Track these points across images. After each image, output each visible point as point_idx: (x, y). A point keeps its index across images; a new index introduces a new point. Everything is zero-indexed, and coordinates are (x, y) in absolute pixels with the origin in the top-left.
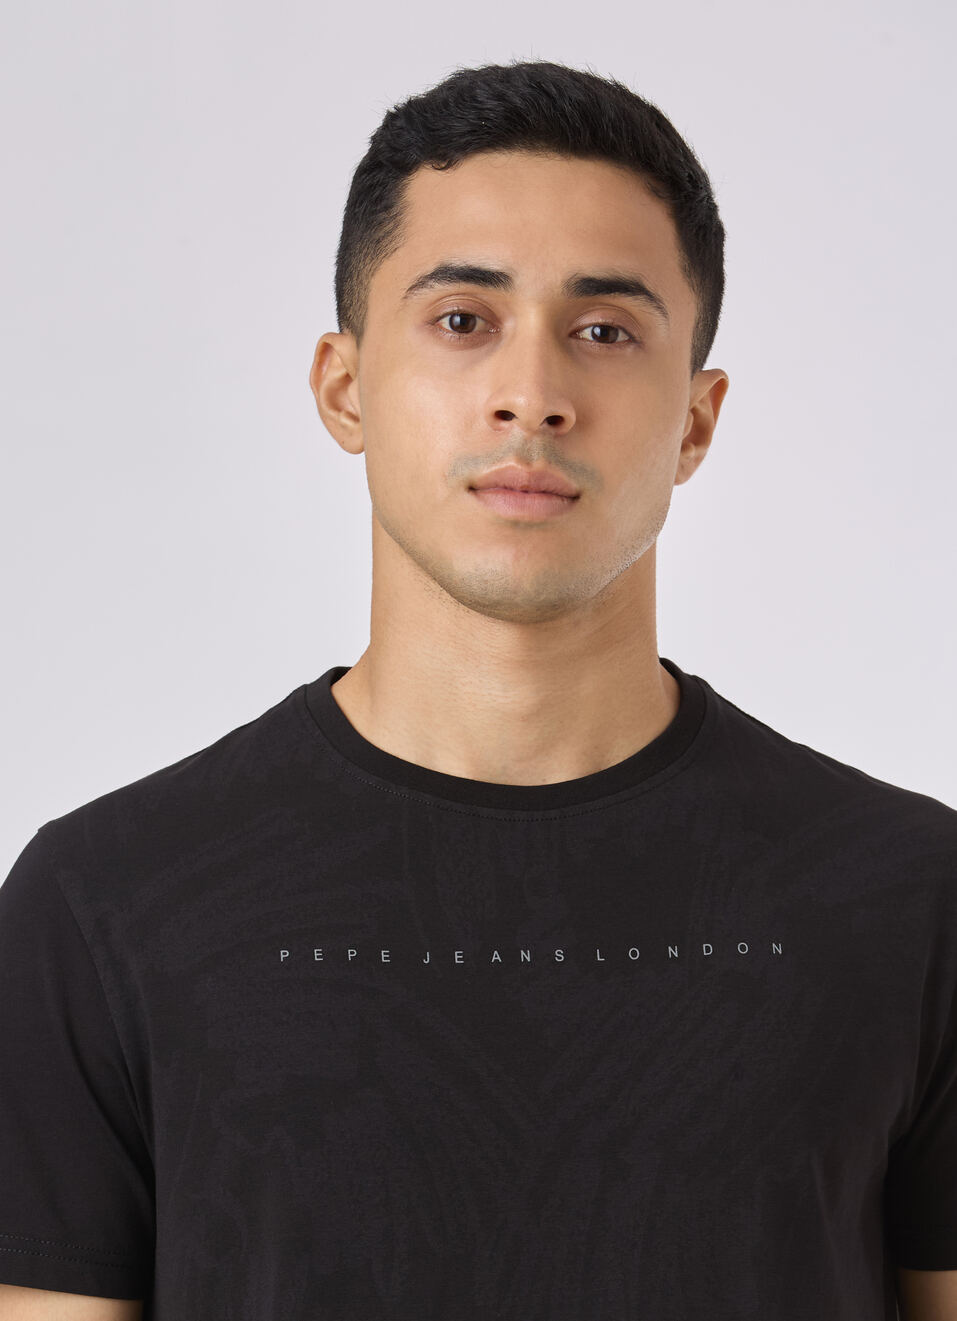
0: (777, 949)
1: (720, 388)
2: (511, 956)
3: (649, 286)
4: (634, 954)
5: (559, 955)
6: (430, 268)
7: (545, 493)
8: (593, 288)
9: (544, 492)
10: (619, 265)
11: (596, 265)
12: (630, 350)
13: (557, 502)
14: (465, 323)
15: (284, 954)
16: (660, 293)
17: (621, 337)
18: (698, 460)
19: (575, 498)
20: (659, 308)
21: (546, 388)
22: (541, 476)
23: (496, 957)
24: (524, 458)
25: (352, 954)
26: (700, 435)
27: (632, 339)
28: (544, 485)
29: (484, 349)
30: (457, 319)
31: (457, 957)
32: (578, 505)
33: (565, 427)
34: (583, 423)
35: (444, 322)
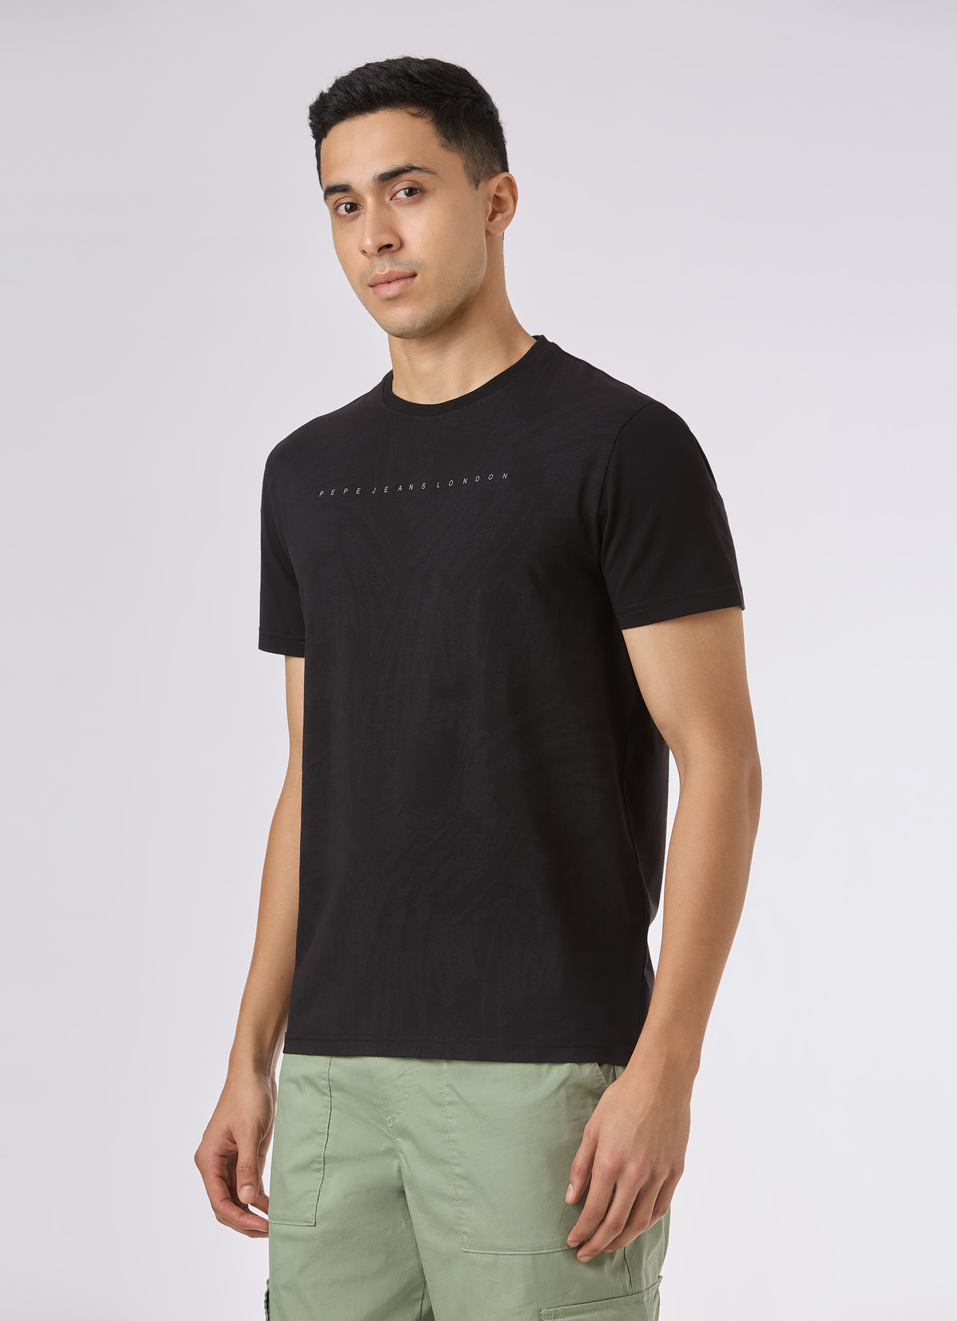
0: (505, 476)
3: (416, 165)
4: (451, 483)
5: (424, 486)
7: (394, 281)
8: (388, 177)
9: (397, 279)
10: (399, 162)
11: (385, 165)
13: (402, 282)
14: (352, 207)
15: (322, 493)
17: (419, 190)
19: (414, 274)
20: (428, 172)
21: (377, 237)
22: (390, 273)
23: (400, 488)
24: (382, 269)
25: (345, 491)
27: (424, 190)
28: (394, 276)
29: (358, 219)
30: (349, 206)
31: (386, 489)
32: (416, 277)
33: (393, 249)
34: (402, 245)
35: (342, 207)
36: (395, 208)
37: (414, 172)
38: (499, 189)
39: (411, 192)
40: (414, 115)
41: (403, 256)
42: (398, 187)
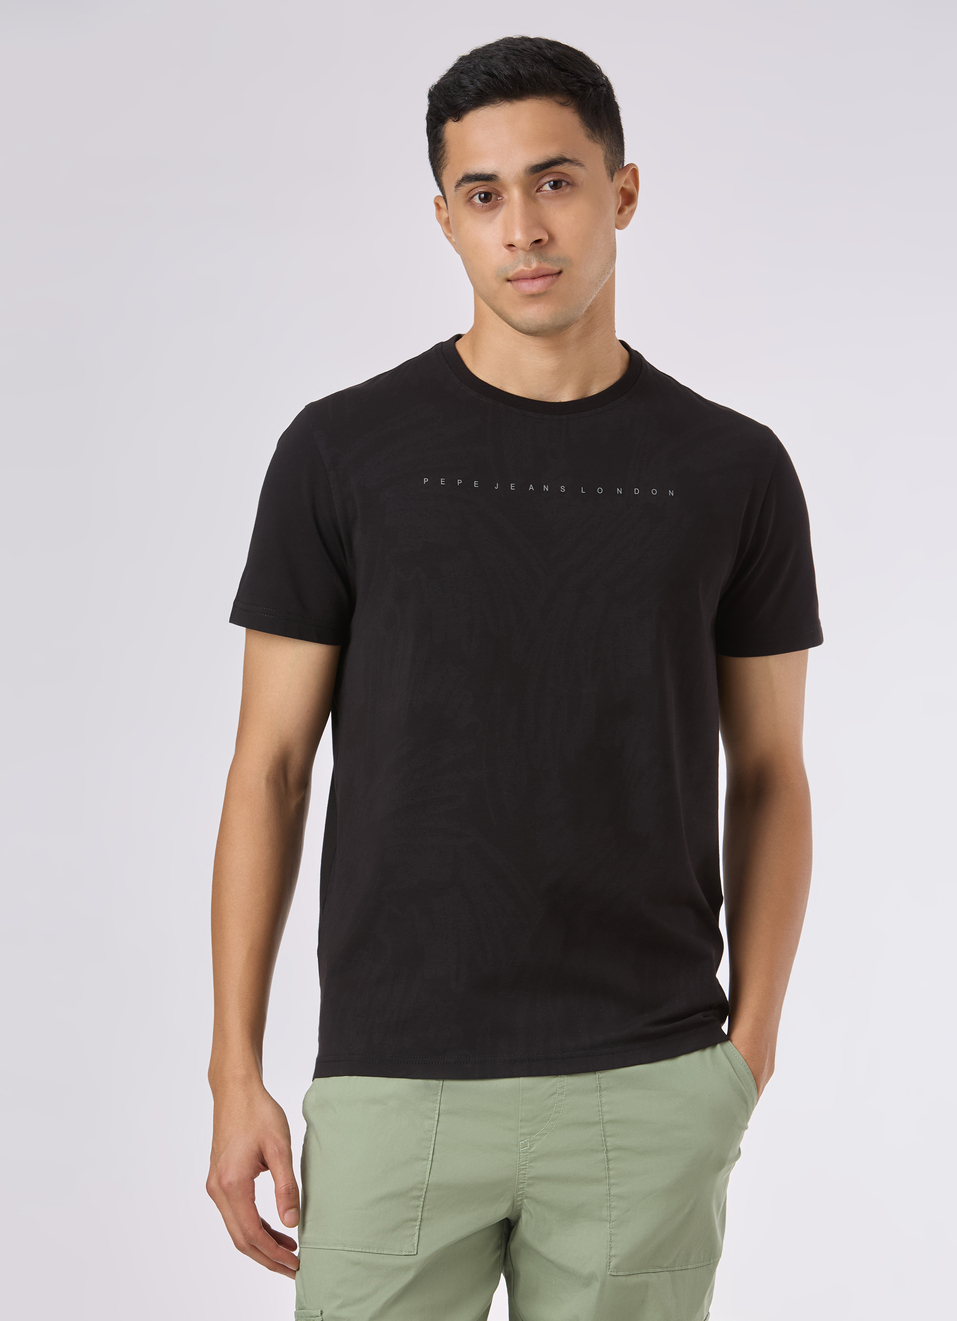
0: (671, 493)
1: (635, 172)
2: (539, 488)
3: (568, 157)
4: (600, 490)
5: (563, 489)
6: (460, 177)
7: (540, 277)
8: (539, 169)
9: (543, 276)
10: (552, 152)
11: (537, 156)
12: (568, 190)
13: (549, 279)
14: (487, 197)
15: (426, 480)
16: (577, 157)
17: (564, 184)
18: (632, 212)
19: (560, 272)
20: (577, 164)
21: (527, 230)
22: (537, 270)
23: (531, 487)
24: (528, 264)
25: (459, 482)
26: (629, 198)
27: (568, 184)
28: (541, 273)
29: (497, 210)
30: (483, 195)
31: (512, 486)
32: (562, 275)
33: (543, 243)
34: (552, 238)
35: (476, 198)
36: (541, 201)
37: (566, 164)
38: (626, 182)
39: (556, 185)
40: (562, 104)
41: (553, 253)
42: (547, 179)
